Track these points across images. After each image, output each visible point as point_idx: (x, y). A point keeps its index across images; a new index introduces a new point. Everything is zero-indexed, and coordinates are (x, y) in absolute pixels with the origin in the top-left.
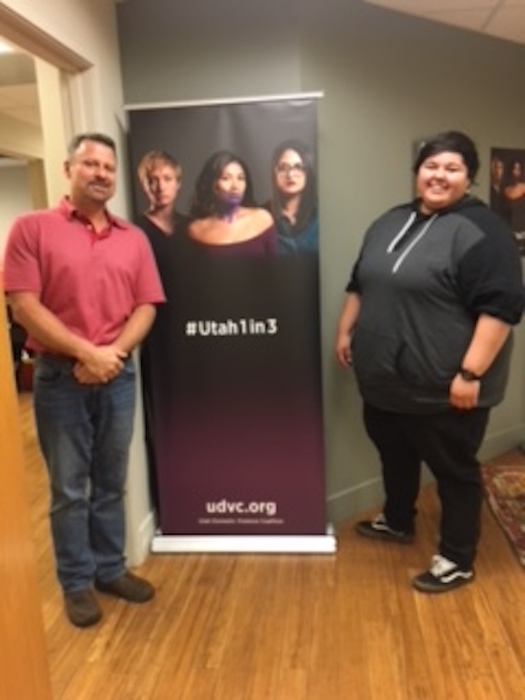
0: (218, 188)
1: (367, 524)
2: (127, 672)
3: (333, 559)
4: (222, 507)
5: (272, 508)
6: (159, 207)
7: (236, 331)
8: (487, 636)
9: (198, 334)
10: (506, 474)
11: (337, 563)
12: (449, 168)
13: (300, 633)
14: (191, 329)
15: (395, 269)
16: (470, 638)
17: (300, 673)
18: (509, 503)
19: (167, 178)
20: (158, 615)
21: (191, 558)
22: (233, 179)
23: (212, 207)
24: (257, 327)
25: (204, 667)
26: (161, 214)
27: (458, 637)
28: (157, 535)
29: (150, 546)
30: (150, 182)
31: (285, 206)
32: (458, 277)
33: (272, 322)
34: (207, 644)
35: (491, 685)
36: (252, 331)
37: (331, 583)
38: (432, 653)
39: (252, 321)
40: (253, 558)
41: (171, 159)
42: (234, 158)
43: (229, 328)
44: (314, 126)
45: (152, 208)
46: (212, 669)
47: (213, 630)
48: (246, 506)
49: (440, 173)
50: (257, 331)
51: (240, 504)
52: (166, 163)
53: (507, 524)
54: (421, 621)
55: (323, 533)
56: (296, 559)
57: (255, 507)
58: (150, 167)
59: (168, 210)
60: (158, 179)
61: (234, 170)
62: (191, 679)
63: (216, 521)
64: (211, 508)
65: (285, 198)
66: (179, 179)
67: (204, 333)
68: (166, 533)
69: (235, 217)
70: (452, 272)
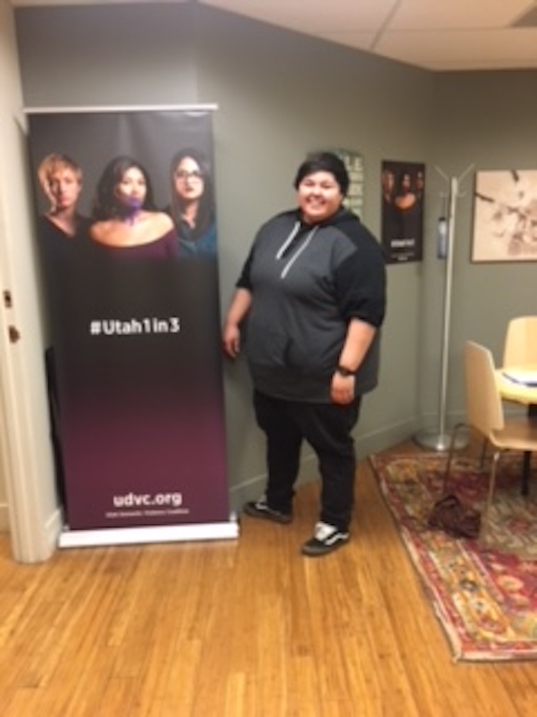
0: (119, 192)
4: (129, 501)
5: (177, 499)
6: (61, 209)
7: (140, 330)
9: (102, 333)
10: (399, 461)
11: (239, 547)
12: (324, 185)
13: (198, 609)
14: (95, 328)
15: (284, 274)
16: (350, 603)
17: (196, 643)
18: (398, 487)
19: (68, 181)
20: (63, 603)
21: (98, 551)
22: (133, 183)
23: (114, 209)
24: (160, 326)
25: (106, 644)
26: (62, 215)
27: (340, 603)
28: (64, 531)
29: (57, 541)
30: (51, 184)
31: (184, 211)
33: (175, 321)
34: (110, 625)
35: (364, 640)
36: (155, 329)
37: (231, 563)
38: (316, 618)
39: (155, 320)
40: (159, 547)
41: (71, 162)
42: (134, 164)
43: (132, 327)
44: (210, 135)
45: (53, 209)
46: (113, 647)
47: (116, 613)
48: (152, 498)
49: (317, 190)
50: (160, 329)
51: (147, 496)
52: (66, 167)
53: (393, 504)
54: (310, 592)
55: (225, 520)
56: (200, 546)
57: (161, 499)
58: (50, 169)
59: (69, 212)
60: (58, 182)
61: (134, 174)
62: (93, 655)
63: (123, 514)
64: (118, 502)
65: (183, 203)
66: (79, 182)
67: (108, 332)
68: (74, 528)
69: (136, 220)
70: (330, 279)
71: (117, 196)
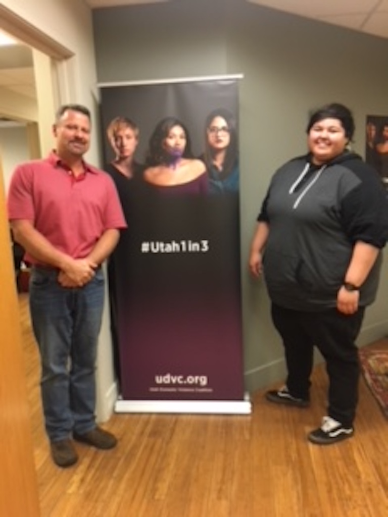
0: (166, 144)
1: (274, 393)
2: (96, 501)
3: (249, 418)
4: (167, 380)
5: (204, 381)
6: (123, 158)
7: (178, 249)
8: (363, 476)
9: (150, 251)
10: (378, 356)
11: (252, 421)
12: (331, 130)
14: (145, 247)
15: (296, 205)
17: (224, 503)
18: (380, 378)
19: (128, 137)
20: (119, 459)
21: (144, 417)
22: (176, 138)
23: (161, 158)
24: (194, 247)
25: (153, 497)
26: (124, 163)
27: (342, 478)
28: (119, 400)
29: (114, 407)
30: (116, 140)
31: (214, 158)
32: (341, 212)
33: (205, 243)
34: (156, 480)
35: (366, 513)
36: (190, 249)
37: (247, 436)
39: (190, 242)
40: (190, 417)
41: (131, 123)
42: (177, 123)
43: (172, 247)
44: (237, 99)
45: (117, 159)
46: (158, 500)
47: (160, 470)
48: (185, 379)
49: (324, 134)
50: (194, 249)
51: (181, 377)
52: (127, 126)
53: (378, 393)
54: (314, 466)
55: (241, 399)
56: (222, 418)
57: (191, 380)
58: (116, 129)
59: (129, 160)
60: (121, 138)
61: (177, 131)
62: (144, 506)
63: (162, 390)
64: (159, 380)
65: (214, 151)
66: (137, 138)
67: (155, 251)
68: (126, 398)
69: (178, 165)
70: (337, 208)
71: (164, 147)
